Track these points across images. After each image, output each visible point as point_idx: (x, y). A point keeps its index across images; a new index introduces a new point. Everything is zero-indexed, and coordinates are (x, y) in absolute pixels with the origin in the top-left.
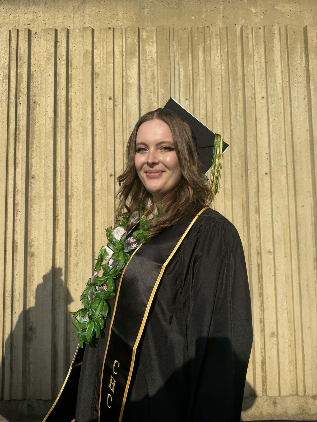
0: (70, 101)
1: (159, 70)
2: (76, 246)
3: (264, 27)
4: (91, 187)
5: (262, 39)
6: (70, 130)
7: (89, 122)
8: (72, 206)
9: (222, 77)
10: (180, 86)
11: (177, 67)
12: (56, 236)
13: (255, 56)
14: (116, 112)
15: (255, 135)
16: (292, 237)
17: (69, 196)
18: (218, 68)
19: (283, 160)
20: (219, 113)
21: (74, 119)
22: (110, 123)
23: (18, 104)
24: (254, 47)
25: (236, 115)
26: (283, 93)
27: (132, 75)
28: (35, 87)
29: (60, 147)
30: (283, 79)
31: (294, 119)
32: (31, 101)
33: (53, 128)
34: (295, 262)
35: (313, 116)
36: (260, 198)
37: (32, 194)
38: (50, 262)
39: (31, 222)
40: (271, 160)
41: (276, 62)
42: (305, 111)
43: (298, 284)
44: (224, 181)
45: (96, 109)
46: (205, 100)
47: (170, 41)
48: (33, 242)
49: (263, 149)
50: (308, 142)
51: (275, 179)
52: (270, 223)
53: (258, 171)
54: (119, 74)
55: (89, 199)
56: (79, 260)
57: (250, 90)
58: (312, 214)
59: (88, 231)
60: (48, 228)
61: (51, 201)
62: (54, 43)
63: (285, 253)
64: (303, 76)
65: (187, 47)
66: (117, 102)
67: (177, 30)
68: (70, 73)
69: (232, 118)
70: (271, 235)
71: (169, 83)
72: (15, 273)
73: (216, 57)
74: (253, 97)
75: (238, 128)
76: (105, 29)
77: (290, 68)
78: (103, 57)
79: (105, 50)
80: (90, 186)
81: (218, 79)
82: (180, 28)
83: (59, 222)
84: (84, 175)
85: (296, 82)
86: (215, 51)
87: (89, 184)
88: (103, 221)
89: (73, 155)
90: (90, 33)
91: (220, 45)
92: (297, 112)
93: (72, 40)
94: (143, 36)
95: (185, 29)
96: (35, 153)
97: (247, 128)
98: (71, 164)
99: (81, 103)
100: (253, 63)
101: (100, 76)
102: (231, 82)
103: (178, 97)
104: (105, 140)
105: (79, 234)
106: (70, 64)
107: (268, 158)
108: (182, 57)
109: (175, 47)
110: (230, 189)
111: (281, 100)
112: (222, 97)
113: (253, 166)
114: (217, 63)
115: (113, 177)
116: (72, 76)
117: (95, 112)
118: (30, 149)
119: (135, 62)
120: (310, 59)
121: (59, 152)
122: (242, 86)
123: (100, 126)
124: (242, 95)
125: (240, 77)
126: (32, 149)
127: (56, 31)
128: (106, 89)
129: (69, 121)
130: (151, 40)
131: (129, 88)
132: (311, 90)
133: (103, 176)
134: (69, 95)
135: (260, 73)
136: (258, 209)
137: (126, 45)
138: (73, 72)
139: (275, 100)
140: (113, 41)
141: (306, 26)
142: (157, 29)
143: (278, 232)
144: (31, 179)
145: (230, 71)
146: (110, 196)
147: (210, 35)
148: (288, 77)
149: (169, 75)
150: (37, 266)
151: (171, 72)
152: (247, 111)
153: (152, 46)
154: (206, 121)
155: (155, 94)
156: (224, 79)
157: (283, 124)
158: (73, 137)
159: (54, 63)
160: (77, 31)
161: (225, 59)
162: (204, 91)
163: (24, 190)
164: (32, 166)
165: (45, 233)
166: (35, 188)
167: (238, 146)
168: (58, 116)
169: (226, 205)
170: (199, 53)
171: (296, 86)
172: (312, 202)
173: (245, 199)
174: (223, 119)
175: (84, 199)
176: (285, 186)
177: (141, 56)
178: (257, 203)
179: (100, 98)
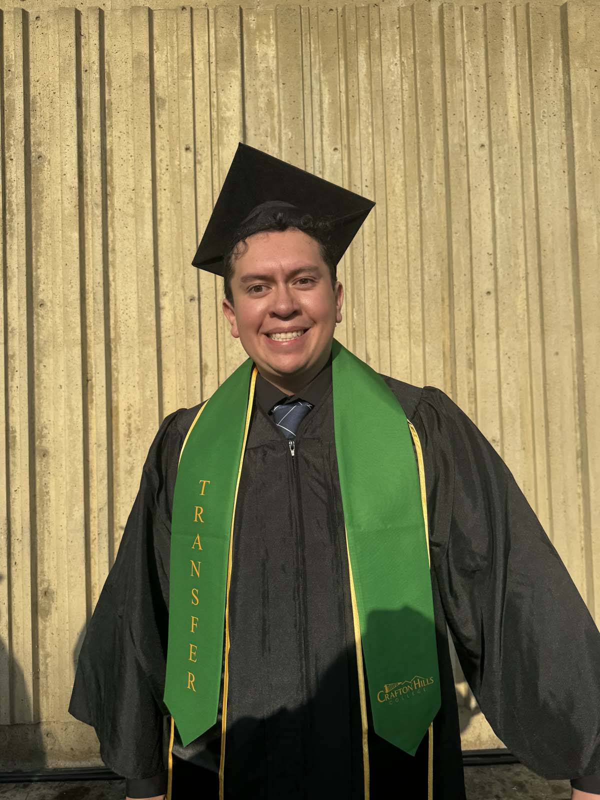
0: (108, 154)
1: (281, 91)
2: (129, 435)
3: (485, 6)
4: (154, 323)
5: (481, 30)
6: (110, 212)
7: (148, 194)
8: (118, 359)
9: (403, 106)
10: (322, 123)
11: (316, 87)
12: (89, 418)
13: (467, 65)
14: (198, 174)
15: (468, 218)
16: (535, 413)
17: (112, 341)
18: (395, 88)
19: (520, 266)
20: (399, 176)
21: (117, 189)
22: (187, 195)
23: (8, 160)
24: (466, 46)
25: (431, 181)
26: (520, 136)
27: (230, 102)
28: (40, 127)
29: (92, 245)
30: (521, 109)
31: (541, 187)
32: (33, 154)
33: (77, 207)
34: (541, 460)
35: (577, 181)
36: (476, 339)
37: (41, 337)
38: (78, 467)
39: (41, 391)
40: (498, 266)
41: (507, 75)
42: (562, 171)
43: (547, 499)
44: (409, 308)
45: (161, 170)
46: (371, 151)
47: (302, 34)
48: (44, 429)
49: (483, 245)
50: (568, 232)
51: (504, 303)
52: (494, 388)
53: (472, 287)
54: (203, 100)
55: (150, 346)
56: (135, 461)
57: (457, 130)
58: (573, 368)
59: (150, 406)
60: (73, 402)
61: (77, 350)
62: (74, 37)
63: (523, 443)
64: (558, 102)
65: (335, 45)
66: (200, 155)
67: (316, 11)
68: (107, 98)
69: (423, 185)
70: (497, 410)
71: (302, 117)
72: (12, 490)
73: (392, 66)
74: (464, 144)
75: (436, 205)
76: (174, 10)
77: (535, 87)
78: (172, 66)
79: (176, 53)
80: (151, 321)
81: (395, 111)
82: (321, 7)
83: (94, 391)
84: (139, 299)
85: (545, 115)
86: (390, 54)
87: (150, 317)
88: (178, 387)
89: (117, 259)
90: (144, 17)
91: (400, 42)
92: (547, 174)
93: (111, 33)
94: (249, 23)
95: (331, 10)
96: (43, 257)
97: (452, 204)
98: (114, 277)
99: (131, 158)
100: (462, 78)
101: (167, 104)
102: (420, 115)
103: (320, 145)
104: (178, 229)
105: (133, 414)
106: (106, 81)
107: (492, 261)
108: (327, 65)
109: (313, 46)
110: (421, 322)
111: (516, 150)
112: (404, 146)
113: (463, 278)
114: (393, 78)
115: (197, 301)
116: (112, 104)
117: (158, 174)
118: (33, 249)
119: (235, 77)
120: (572, 70)
121: (91, 254)
122: (441, 123)
123: (169, 204)
124: (442, 142)
125: (439, 104)
126: (38, 249)
127: (78, 14)
128: (179, 130)
129: (108, 193)
130: (265, 33)
131: (224, 129)
132: (574, 130)
133: (176, 302)
134: (108, 142)
135: (476, 98)
136: (472, 361)
137: (216, 42)
138: (113, 96)
139: (504, 151)
140: (190, 34)
141: (566, 3)
142: (276, 10)
143: (510, 403)
144: (37, 308)
145: (418, 94)
146: (191, 340)
147: (380, 23)
148: (529, 106)
149: (302, 102)
150: (54, 475)
151: (305, 95)
152: (452, 171)
153: (268, 44)
154: (373, 191)
155: (275, 139)
156: (407, 109)
157: (521, 197)
158: (116, 224)
159: (75, 78)
160: (119, 13)
161: (410, 71)
162: (368, 133)
163: (25, 329)
164: (38, 282)
165: (68, 411)
166: (45, 324)
167: (434, 240)
168: (87, 183)
169: (412, 354)
170: (359, 57)
171: (545, 123)
172: (574, 345)
173: (448, 343)
174: (406, 186)
175: (141, 345)
176: (524, 316)
177: (245, 64)
178: (470, 350)
179: (167, 147)
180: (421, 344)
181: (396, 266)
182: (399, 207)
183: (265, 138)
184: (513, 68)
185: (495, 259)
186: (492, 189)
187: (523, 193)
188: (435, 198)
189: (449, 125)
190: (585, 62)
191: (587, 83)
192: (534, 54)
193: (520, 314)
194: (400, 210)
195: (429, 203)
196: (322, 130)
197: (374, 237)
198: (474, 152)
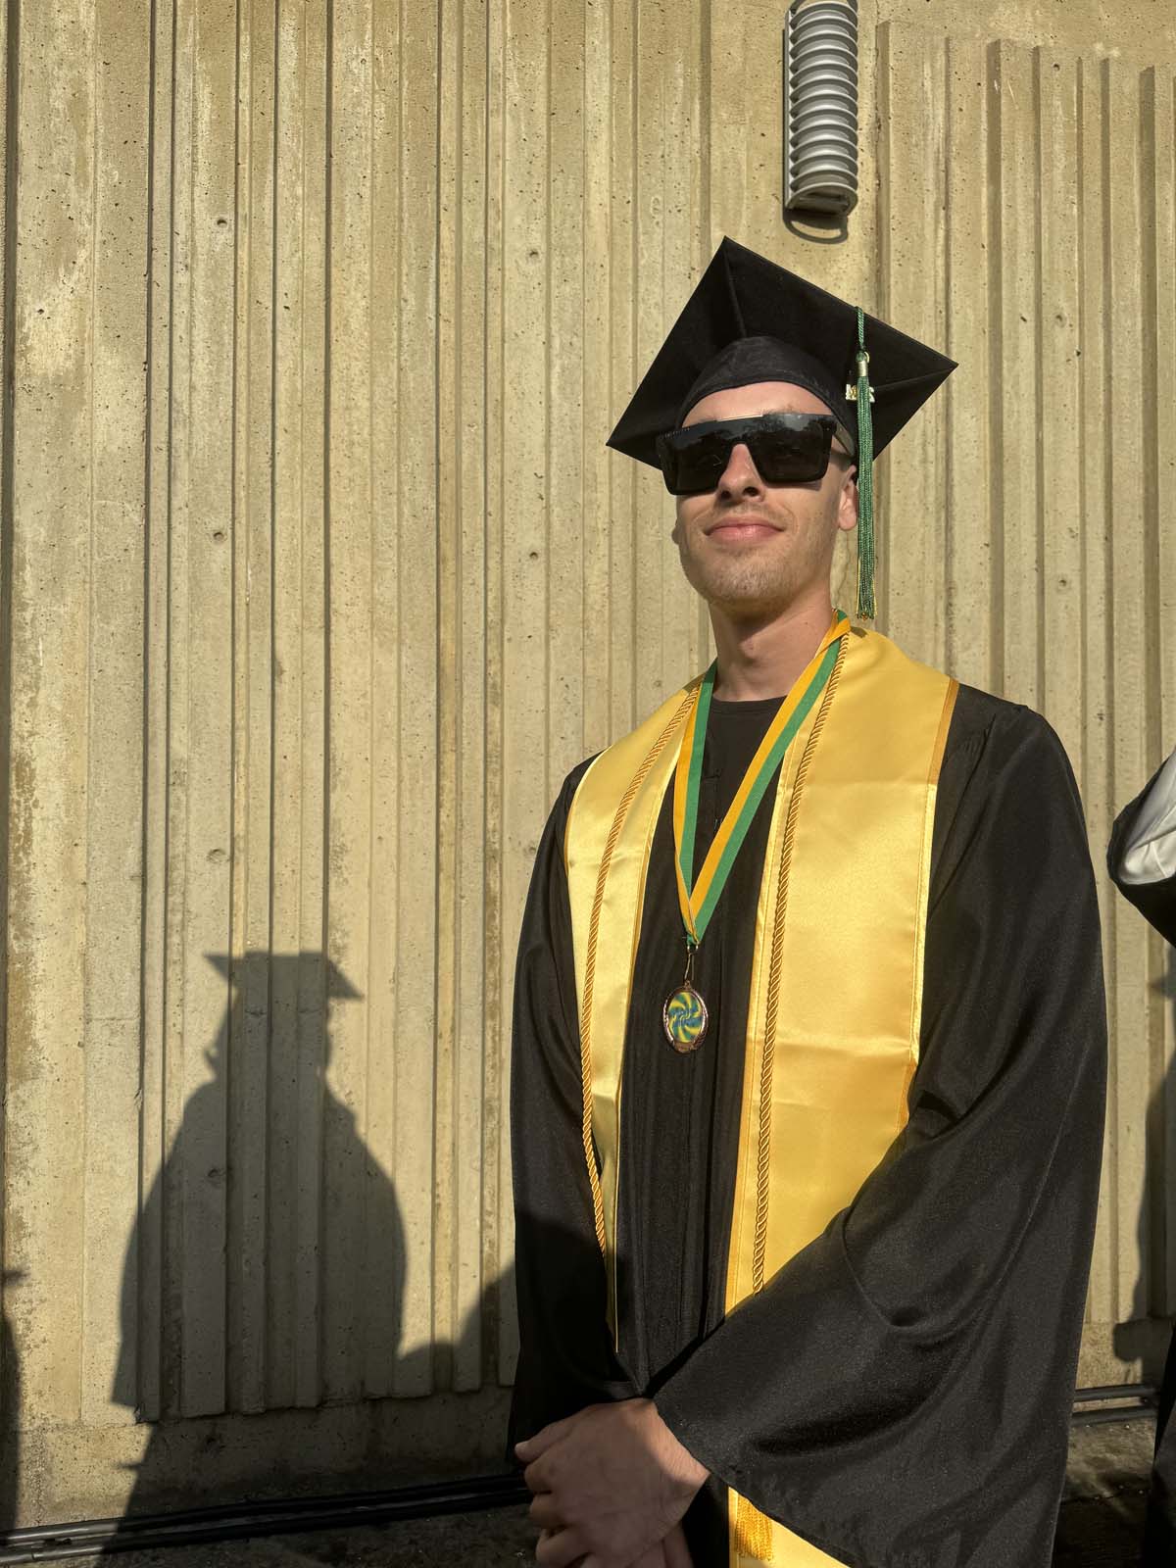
180: (395, 647)
181: (346, 481)
182: (356, 359)
183: (64, 177)
184: (604, 105)
185: (548, 487)
186: (548, 344)
187: (611, 358)
188: (430, 348)
189: (464, 201)
190: (741, 112)
191: (742, 156)
192: (643, 81)
193: (596, 602)
194: (357, 366)
195: (417, 358)
196: (193, 177)
197: (299, 416)
198: (516, 262)
